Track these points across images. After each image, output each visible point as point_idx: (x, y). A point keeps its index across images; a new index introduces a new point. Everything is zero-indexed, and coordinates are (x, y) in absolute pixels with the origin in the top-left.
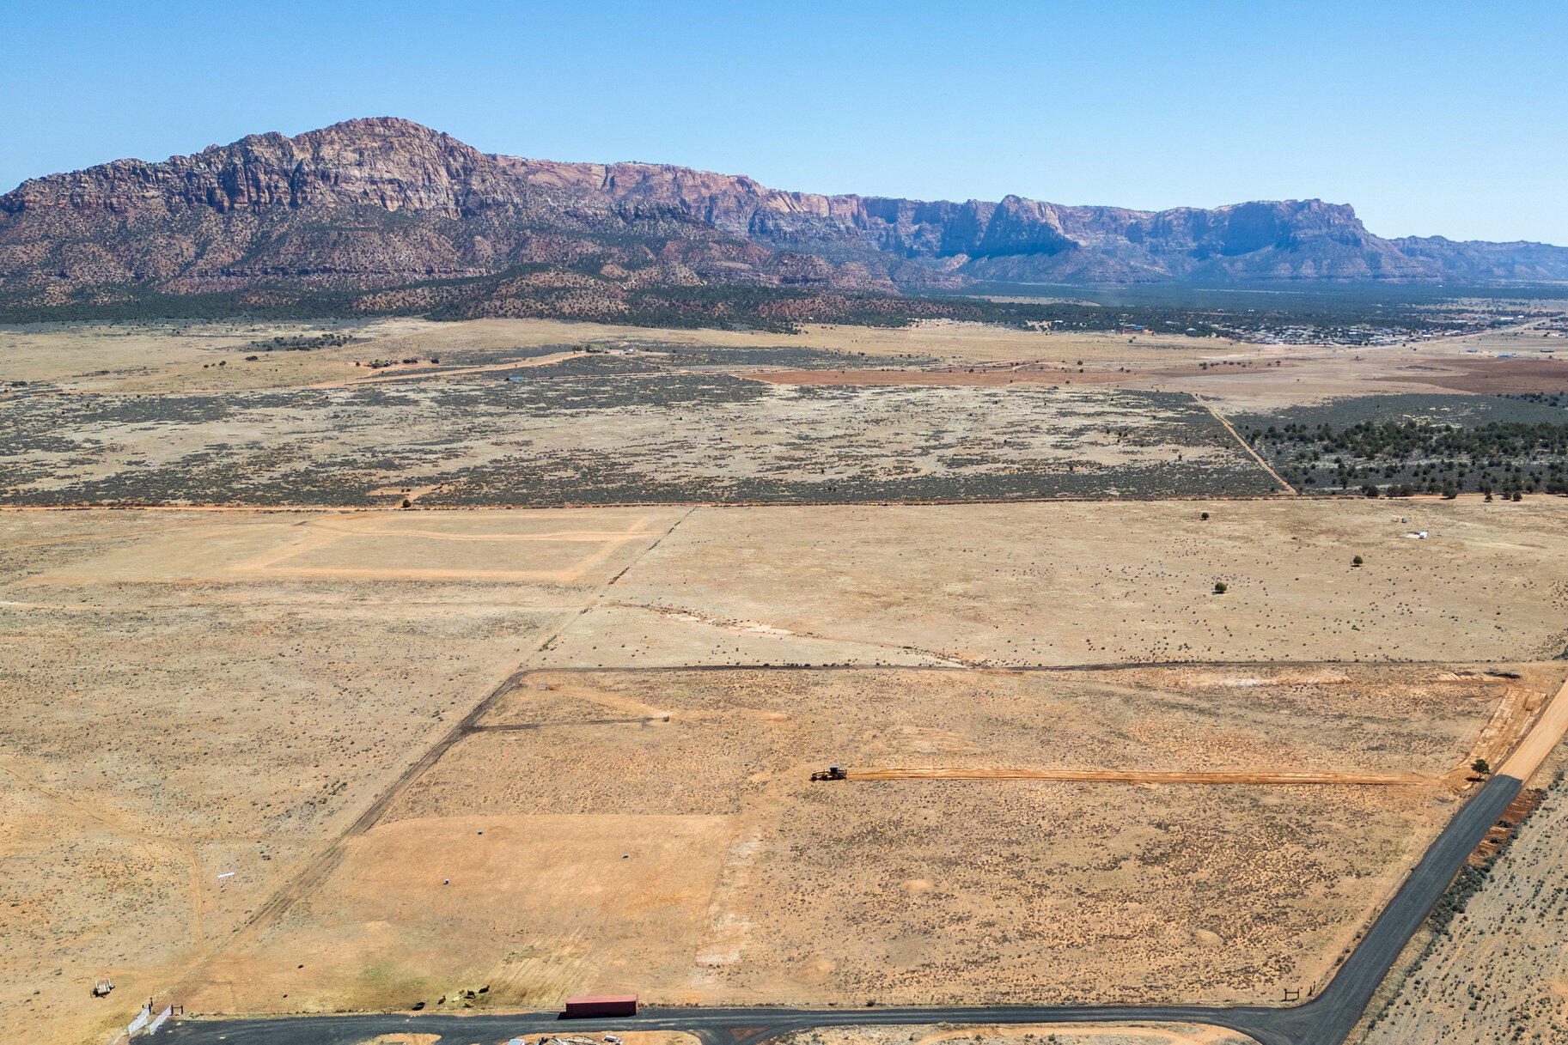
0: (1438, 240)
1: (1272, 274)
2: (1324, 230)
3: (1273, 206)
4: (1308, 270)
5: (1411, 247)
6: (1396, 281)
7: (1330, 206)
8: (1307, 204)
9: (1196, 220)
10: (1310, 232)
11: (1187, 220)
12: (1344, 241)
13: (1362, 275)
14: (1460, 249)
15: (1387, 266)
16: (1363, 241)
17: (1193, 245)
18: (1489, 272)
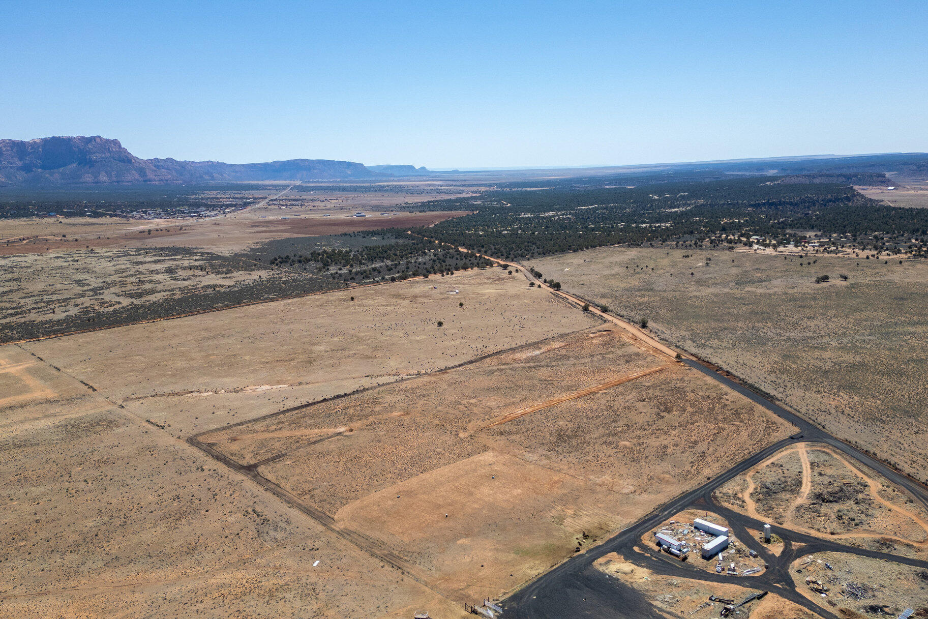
0: (170, 160)
1: (81, 180)
2: (108, 155)
3: (69, 140)
4: (103, 177)
5: (156, 163)
6: (157, 183)
7: (107, 140)
8: (92, 139)
9: (19, 147)
10: (99, 156)
11: (12, 148)
12: (123, 161)
13: (137, 180)
14: (184, 165)
15: (150, 175)
16: (133, 161)
17: (20, 163)
18: (201, 177)
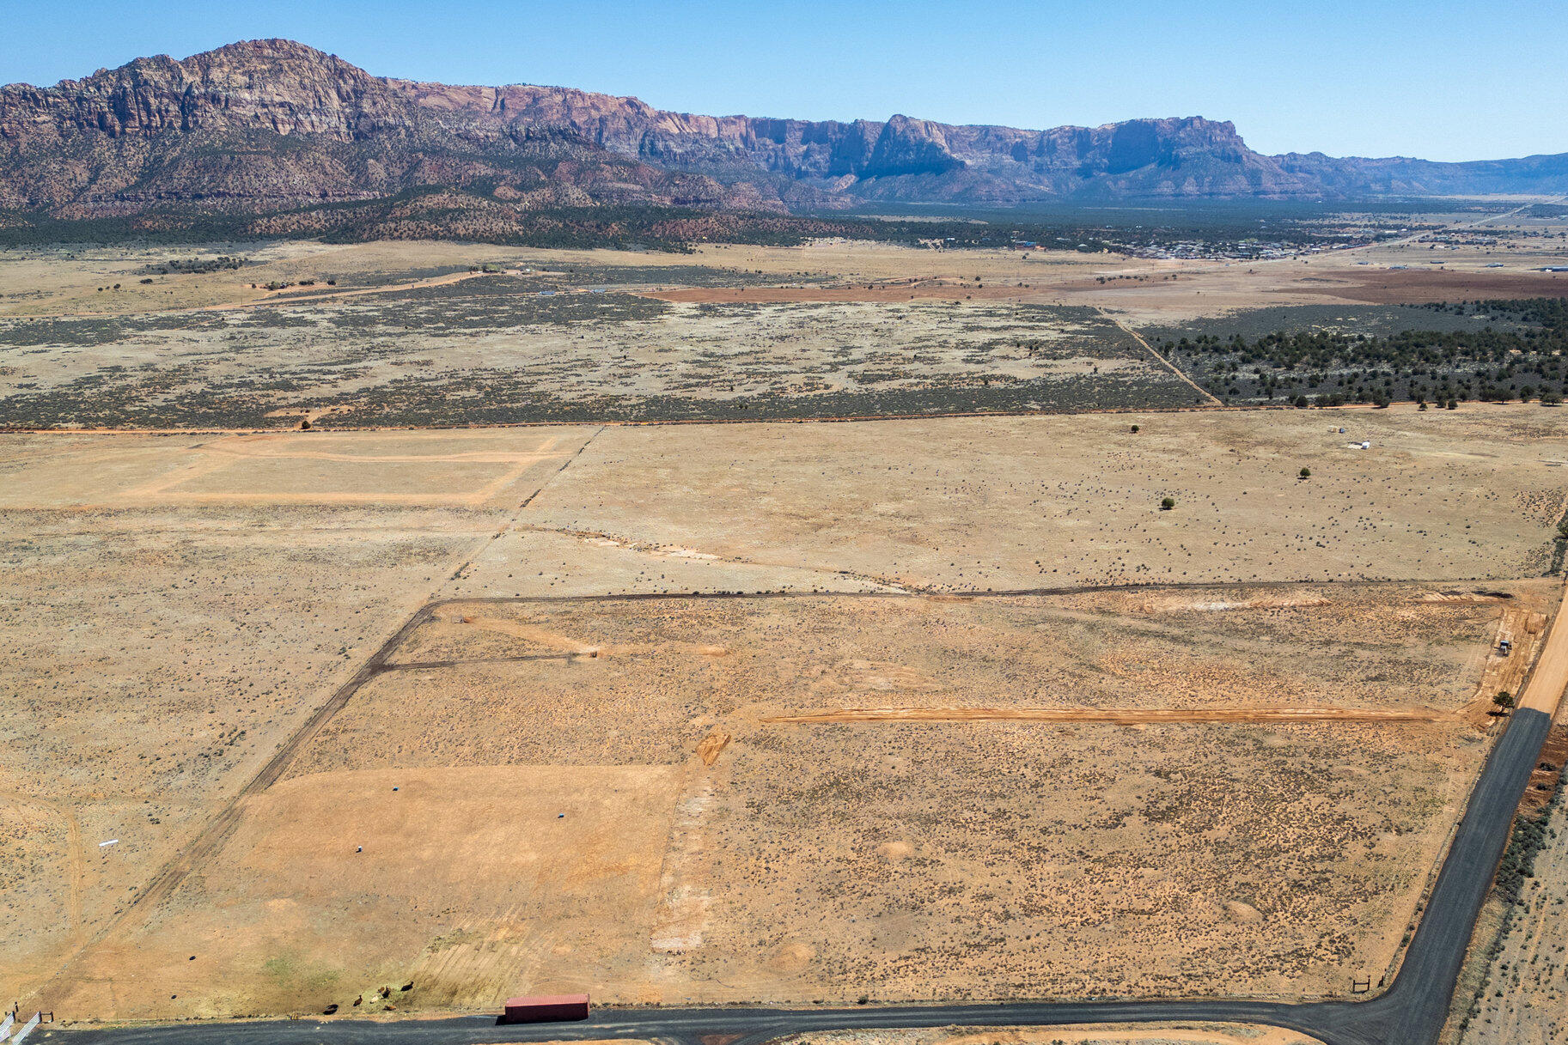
0: (1317, 156)
1: (1155, 191)
2: (1207, 147)
3: (1155, 123)
4: (1190, 187)
5: (1290, 163)
6: (1276, 197)
7: (1212, 123)
8: (1190, 121)
9: (1081, 138)
10: (1192, 150)
11: (1071, 139)
12: (1226, 158)
13: (1243, 192)
14: (1338, 165)
15: (1267, 183)
16: (1245, 159)
17: (1077, 163)
18: (1366, 187)
